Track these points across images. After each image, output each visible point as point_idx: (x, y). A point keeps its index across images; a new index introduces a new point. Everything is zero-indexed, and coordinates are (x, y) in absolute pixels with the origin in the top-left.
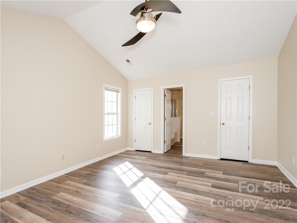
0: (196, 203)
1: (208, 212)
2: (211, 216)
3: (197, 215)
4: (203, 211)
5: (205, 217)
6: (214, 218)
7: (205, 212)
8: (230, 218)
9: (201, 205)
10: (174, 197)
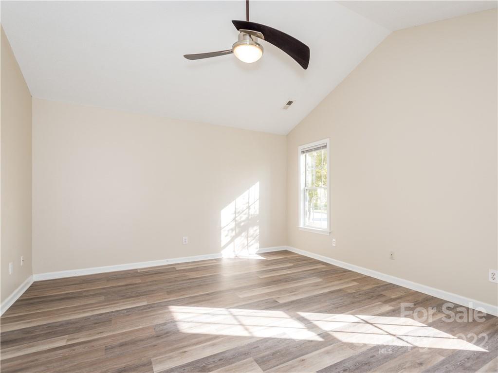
0: (180, 345)
1: (154, 343)
2: (148, 341)
3: (167, 333)
4: (163, 340)
5: (155, 336)
6: (142, 340)
7: (157, 342)
8: (118, 353)
9: (170, 348)
10: (222, 336)
